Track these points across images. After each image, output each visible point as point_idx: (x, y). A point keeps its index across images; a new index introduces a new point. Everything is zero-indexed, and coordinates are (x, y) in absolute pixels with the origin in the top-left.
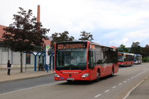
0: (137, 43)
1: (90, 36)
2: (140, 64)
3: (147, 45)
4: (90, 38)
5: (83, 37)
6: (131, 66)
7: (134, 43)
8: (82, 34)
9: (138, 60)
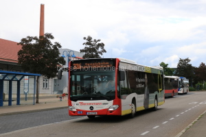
0: (187, 60)
1: (99, 45)
2: (186, 94)
3: (203, 64)
4: (100, 49)
5: (88, 46)
6: (171, 97)
7: (181, 60)
8: (86, 41)
9: (183, 87)
